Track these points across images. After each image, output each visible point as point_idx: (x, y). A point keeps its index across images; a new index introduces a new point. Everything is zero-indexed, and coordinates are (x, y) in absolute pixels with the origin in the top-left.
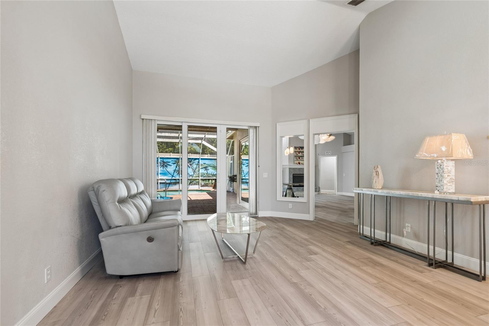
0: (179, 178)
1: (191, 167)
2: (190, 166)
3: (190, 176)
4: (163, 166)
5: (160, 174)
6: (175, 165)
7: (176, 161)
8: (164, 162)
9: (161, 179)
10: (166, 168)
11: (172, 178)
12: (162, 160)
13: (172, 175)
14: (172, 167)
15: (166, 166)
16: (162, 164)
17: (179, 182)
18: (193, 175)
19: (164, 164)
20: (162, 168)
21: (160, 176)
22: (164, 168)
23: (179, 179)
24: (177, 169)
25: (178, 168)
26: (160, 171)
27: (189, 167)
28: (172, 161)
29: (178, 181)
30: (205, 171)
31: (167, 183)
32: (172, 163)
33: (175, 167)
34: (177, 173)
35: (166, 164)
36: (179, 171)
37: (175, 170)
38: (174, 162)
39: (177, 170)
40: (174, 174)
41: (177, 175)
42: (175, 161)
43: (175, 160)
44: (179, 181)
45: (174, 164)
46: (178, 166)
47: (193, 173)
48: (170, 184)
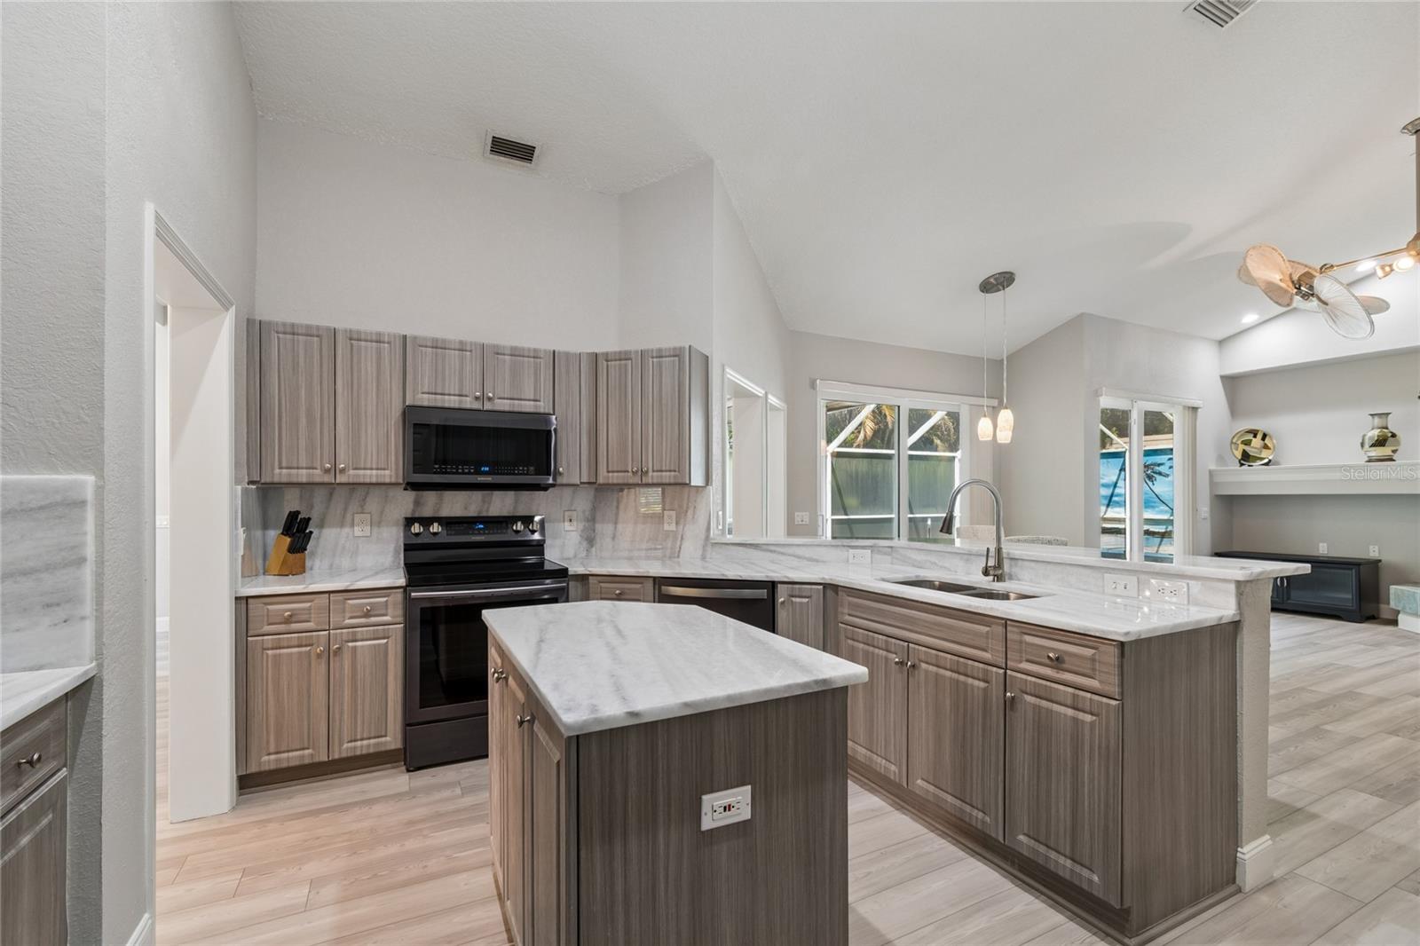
10: (1150, 483)
15: (1150, 477)
22: (1144, 484)
35: (1149, 471)
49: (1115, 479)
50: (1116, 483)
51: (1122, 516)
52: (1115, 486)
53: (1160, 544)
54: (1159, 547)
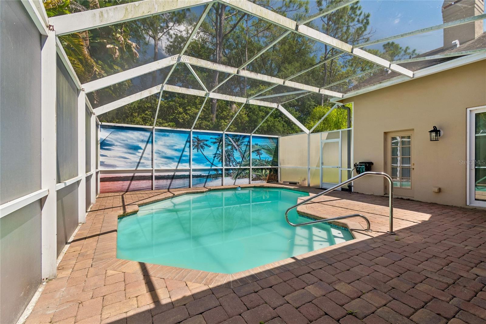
0: (222, 168)
1: (239, 150)
2: (237, 148)
3: (238, 163)
4: (197, 147)
5: (193, 160)
6: (217, 145)
7: (218, 140)
8: (199, 140)
9: (194, 170)
10: (202, 150)
11: (211, 167)
12: (196, 136)
13: (212, 161)
14: (211, 148)
15: (202, 147)
16: (196, 144)
17: (222, 174)
18: (242, 162)
19: (198, 143)
20: (196, 150)
21: (193, 164)
22: (199, 151)
23: (222, 170)
24: (218, 152)
25: (220, 150)
26: (193, 156)
27: (236, 150)
28: (211, 138)
29: (220, 172)
30: (257, 155)
31: (204, 176)
32: (211, 142)
33: (216, 149)
34: (218, 160)
35: (202, 144)
36: (222, 155)
37: (216, 154)
38: (215, 141)
39: (219, 154)
40: (214, 160)
41: (219, 161)
42: (216, 139)
43: (216, 137)
44: (222, 172)
45: (215, 143)
46: (220, 148)
47: (241, 160)
48: (208, 177)
49: (183, 146)
50: (184, 149)
51: (188, 168)
52: (183, 150)
53: (206, 182)
54: (205, 183)
